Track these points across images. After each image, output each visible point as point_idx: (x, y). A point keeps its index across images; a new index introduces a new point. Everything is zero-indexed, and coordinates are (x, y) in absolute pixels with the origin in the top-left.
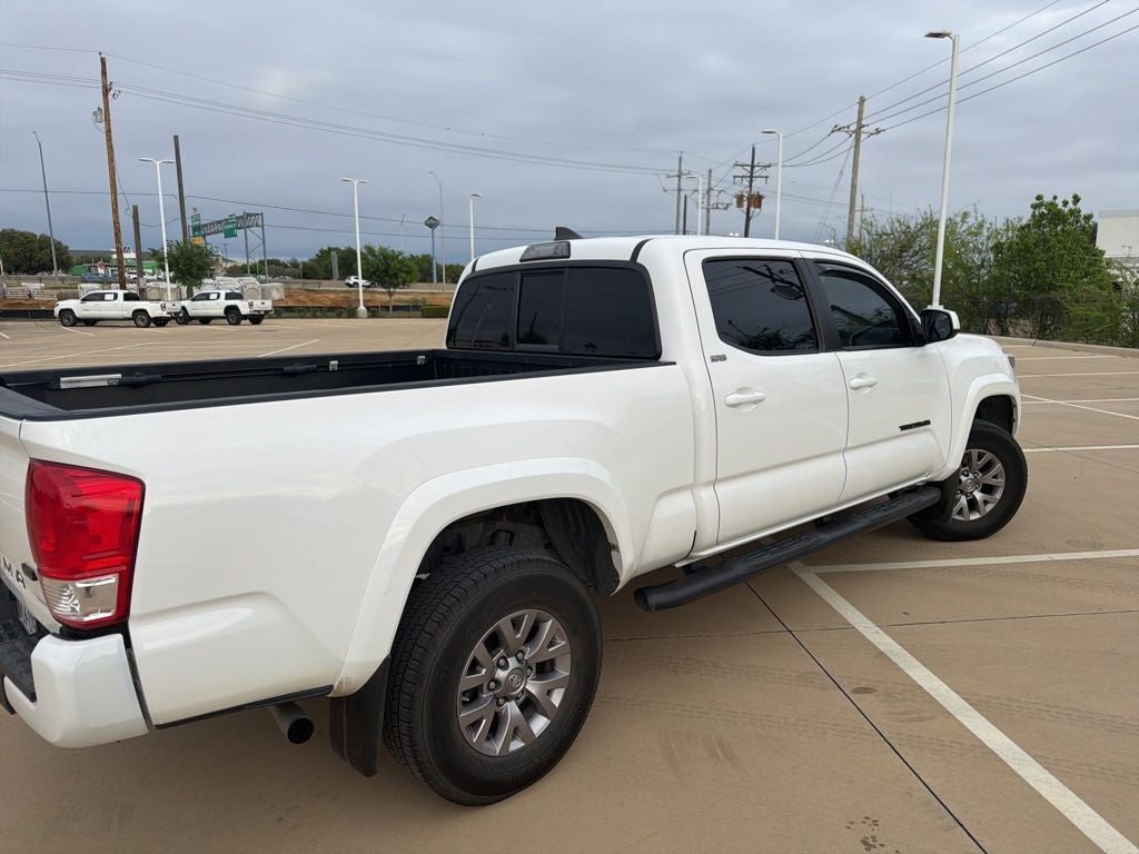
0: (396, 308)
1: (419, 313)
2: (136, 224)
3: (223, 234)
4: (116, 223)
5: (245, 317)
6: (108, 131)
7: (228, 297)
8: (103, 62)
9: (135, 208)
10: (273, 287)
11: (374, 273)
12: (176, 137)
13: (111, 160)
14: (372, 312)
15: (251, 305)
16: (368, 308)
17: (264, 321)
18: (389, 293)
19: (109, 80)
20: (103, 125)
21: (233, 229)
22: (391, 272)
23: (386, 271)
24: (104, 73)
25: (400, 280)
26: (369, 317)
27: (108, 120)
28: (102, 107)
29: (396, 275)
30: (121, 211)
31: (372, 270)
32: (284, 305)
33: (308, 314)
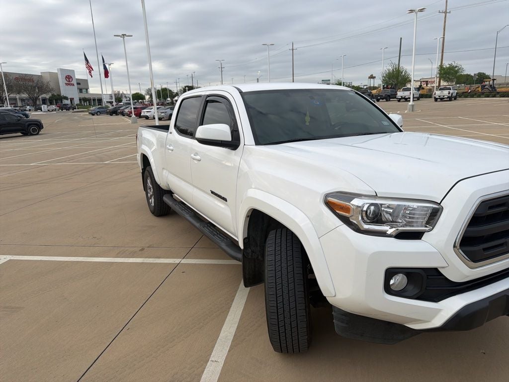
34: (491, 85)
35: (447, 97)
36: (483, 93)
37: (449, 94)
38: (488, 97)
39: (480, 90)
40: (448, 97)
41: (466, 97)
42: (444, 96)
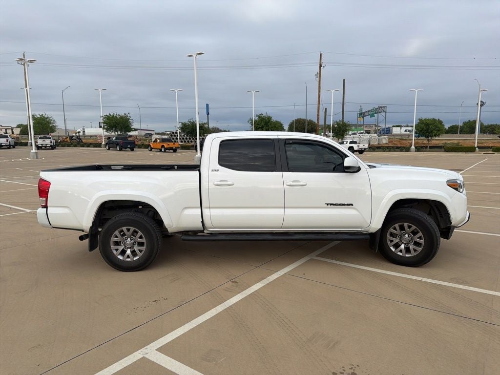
0: (431, 147)
1: (443, 150)
2: (325, 115)
3: (369, 116)
4: (318, 115)
5: (356, 151)
6: (320, 81)
7: (351, 143)
8: (321, 55)
9: (326, 109)
10: (383, 138)
11: (421, 131)
12: (344, 80)
13: (319, 91)
14: (418, 149)
15: (358, 146)
16: (416, 147)
17: (364, 153)
18: (428, 140)
19: (322, 61)
20: (318, 79)
21: (373, 114)
22: (429, 130)
23: (427, 130)
24: (321, 59)
25: (433, 134)
26: (416, 151)
27: (320, 77)
28: (319, 72)
29: (432, 132)
30: (320, 111)
31: (420, 130)
32: (387, 146)
33: (387, 150)
34: (78, 137)
35: (49, 145)
36: (72, 144)
37: (51, 142)
38: (84, 147)
39: (69, 141)
40: (51, 146)
41: (63, 146)
42: (46, 145)
